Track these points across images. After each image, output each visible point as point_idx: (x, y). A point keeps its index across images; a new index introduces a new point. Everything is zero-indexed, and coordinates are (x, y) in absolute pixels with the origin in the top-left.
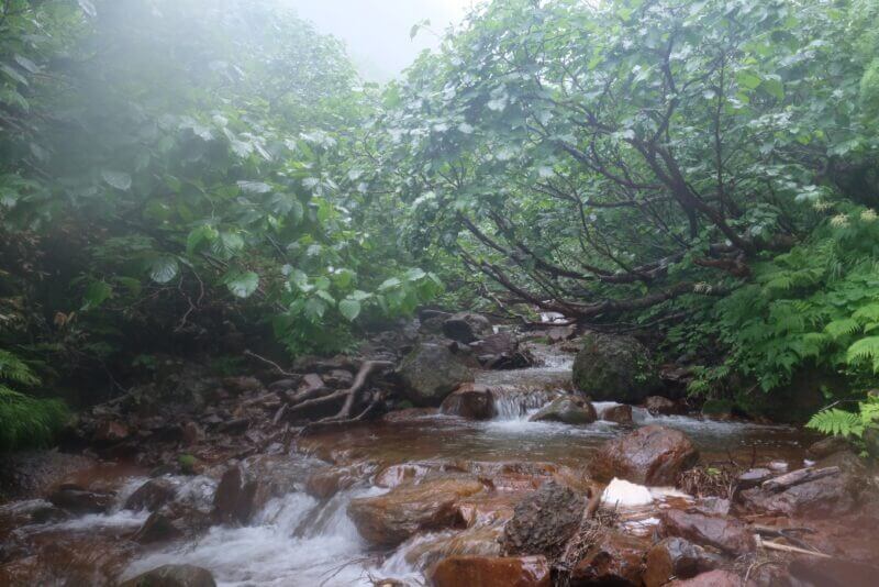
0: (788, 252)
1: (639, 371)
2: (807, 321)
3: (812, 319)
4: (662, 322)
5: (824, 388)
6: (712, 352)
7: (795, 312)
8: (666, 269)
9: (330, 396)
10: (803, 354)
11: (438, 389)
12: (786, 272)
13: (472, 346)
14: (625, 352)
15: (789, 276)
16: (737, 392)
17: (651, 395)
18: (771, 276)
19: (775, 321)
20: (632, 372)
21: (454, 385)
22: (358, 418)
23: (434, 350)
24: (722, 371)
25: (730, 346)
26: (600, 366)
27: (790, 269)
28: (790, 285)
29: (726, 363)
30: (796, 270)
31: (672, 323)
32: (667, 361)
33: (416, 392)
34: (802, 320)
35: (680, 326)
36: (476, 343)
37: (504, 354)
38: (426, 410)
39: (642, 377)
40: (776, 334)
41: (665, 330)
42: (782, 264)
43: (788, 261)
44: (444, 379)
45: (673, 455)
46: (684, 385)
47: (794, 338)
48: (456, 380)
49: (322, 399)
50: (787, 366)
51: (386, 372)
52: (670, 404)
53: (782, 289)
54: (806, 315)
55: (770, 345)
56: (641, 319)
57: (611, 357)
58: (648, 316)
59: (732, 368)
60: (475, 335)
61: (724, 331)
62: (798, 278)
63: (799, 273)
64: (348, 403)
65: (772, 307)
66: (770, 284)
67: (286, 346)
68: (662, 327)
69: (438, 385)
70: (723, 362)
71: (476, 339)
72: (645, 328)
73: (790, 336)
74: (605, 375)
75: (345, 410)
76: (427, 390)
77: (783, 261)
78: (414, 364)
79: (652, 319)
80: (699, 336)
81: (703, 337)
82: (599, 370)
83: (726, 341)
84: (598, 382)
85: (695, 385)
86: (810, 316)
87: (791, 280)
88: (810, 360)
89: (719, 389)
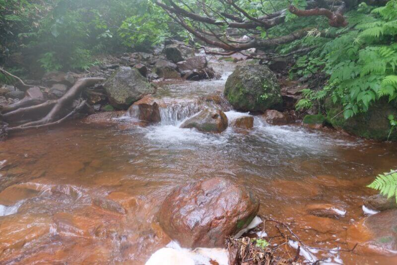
0: (384, 5)
1: (264, 92)
2: (388, 65)
3: (392, 64)
4: (295, 53)
5: (391, 117)
6: (318, 80)
7: (381, 57)
8: (284, 18)
9: (41, 105)
10: (380, 93)
11: (127, 99)
12: (379, 23)
13: (179, 64)
14: (256, 78)
15: (381, 25)
16: (329, 110)
17: (271, 109)
18: (367, 25)
19: (363, 64)
20: (260, 92)
21: (138, 96)
22: (59, 121)
23: (126, 72)
24: (321, 94)
25: (329, 76)
26: (239, 86)
27: (383, 20)
28: (380, 33)
29: (325, 89)
30: (387, 21)
31: (302, 54)
32: (294, 79)
33: (113, 100)
34: (385, 65)
35: (305, 57)
36: (181, 62)
37: (195, 71)
38: (119, 112)
39: (265, 96)
40: (362, 75)
41: (297, 58)
42: (378, 16)
43: (382, 14)
44: (131, 92)
45: (224, 220)
46: (296, 101)
47: (375, 79)
48: (140, 93)
49: (33, 107)
50: (365, 103)
51: (96, 86)
52: (281, 116)
53: (373, 37)
54: (388, 60)
55: (356, 83)
56: (283, 51)
57: (247, 81)
58: (288, 49)
59: (329, 93)
60: (183, 57)
61: (327, 65)
62: (388, 28)
63: (390, 24)
64: (54, 110)
65: (362, 53)
66: (364, 33)
67: (42, 64)
68: (295, 55)
69: (127, 96)
70: (323, 88)
71: (183, 60)
72: (283, 57)
73: (373, 78)
74: (241, 93)
75: (49, 116)
76: (121, 99)
77: (379, 14)
78: (112, 81)
79: (290, 51)
80: (312, 66)
81: (315, 67)
82: (238, 89)
83: (328, 72)
84: (236, 97)
85: (302, 103)
86: (391, 61)
87: (381, 29)
88: (385, 97)
89: (317, 106)
